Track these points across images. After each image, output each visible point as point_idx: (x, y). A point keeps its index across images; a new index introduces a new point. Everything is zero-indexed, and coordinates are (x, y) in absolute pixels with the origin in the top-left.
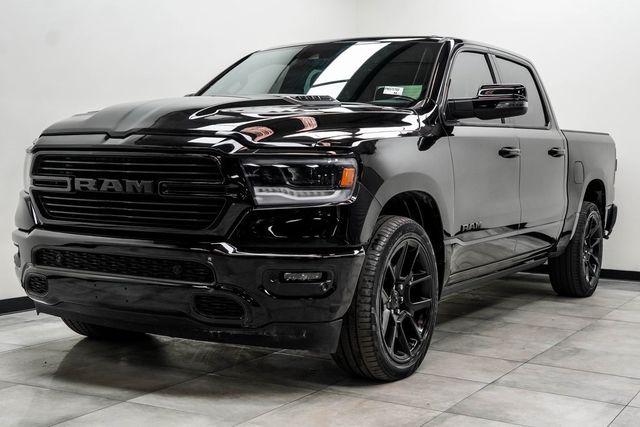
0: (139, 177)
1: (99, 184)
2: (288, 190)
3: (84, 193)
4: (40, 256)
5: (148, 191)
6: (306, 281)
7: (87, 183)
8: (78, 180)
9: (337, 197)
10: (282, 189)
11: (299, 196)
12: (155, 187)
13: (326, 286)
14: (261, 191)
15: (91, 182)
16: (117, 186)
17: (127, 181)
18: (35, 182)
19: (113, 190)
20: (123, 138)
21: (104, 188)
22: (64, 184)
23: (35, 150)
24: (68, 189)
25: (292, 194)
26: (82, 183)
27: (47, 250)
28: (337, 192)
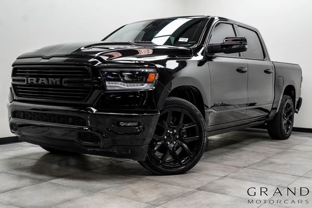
0: (54, 77)
1: (37, 81)
2: (122, 83)
3: (32, 85)
4: (15, 114)
5: (58, 83)
6: (130, 126)
7: (33, 80)
8: (29, 79)
9: (146, 87)
10: (119, 83)
11: (127, 86)
12: (61, 81)
13: (139, 129)
14: (109, 84)
15: (35, 79)
16: (45, 81)
17: (50, 79)
18: (13, 80)
19: (44, 83)
20: (48, 59)
21: (40, 82)
22: (24, 81)
23: (13, 65)
24: (26, 83)
25: (124, 85)
26: (31, 80)
27: (18, 111)
28: (146, 85)
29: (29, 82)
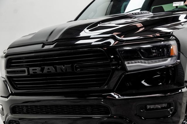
0: (63, 64)
1: (42, 70)
2: (143, 61)
3: (35, 75)
4: (14, 109)
5: (69, 70)
7: (36, 70)
8: (31, 69)
9: (169, 62)
10: (139, 61)
11: (149, 63)
13: (171, 110)
14: (128, 63)
15: (38, 69)
16: (52, 69)
17: (57, 66)
18: (8, 72)
19: (50, 72)
20: (52, 44)
21: (45, 71)
22: (24, 72)
24: (26, 74)
25: (145, 63)
26: (33, 70)
27: (18, 106)
28: (169, 59)
29: (31, 72)
